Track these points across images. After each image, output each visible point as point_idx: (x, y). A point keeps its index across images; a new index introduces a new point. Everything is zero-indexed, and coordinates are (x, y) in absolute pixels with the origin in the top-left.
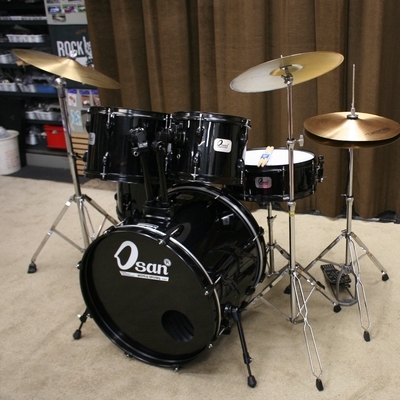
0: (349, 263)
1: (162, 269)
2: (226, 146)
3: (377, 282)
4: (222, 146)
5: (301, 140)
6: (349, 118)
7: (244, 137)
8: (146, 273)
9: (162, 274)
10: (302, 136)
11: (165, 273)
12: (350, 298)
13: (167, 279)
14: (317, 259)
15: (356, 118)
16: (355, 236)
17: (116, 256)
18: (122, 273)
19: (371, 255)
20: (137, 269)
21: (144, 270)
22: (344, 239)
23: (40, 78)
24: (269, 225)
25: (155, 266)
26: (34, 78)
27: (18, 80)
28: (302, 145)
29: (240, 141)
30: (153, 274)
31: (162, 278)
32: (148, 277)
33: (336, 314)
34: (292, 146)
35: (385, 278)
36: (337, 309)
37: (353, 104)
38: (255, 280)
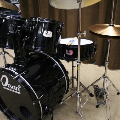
0: (104, 88)
1: (18, 89)
2: (49, 34)
3: (115, 95)
4: (47, 34)
5: (85, 33)
6: (109, 25)
7: (59, 31)
8: (12, 89)
9: (18, 91)
10: (85, 31)
11: (19, 90)
12: (103, 101)
13: (20, 93)
14: (91, 85)
15: (113, 26)
16: (108, 78)
17: (1, 80)
18: (4, 88)
19: (114, 85)
20: (9, 87)
21: (11, 88)
22: (103, 79)
23: (7, 12)
24: (73, 69)
25: (15, 87)
26: (6, 11)
27: (1, 12)
28: (85, 36)
29: (56, 32)
30: (14, 90)
31: (18, 93)
32: (13, 91)
33: (97, 109)
34: (80, 36)
35: (118, 94)
36: (97, 107)
37: (112, 19)
38: (64, 93)
